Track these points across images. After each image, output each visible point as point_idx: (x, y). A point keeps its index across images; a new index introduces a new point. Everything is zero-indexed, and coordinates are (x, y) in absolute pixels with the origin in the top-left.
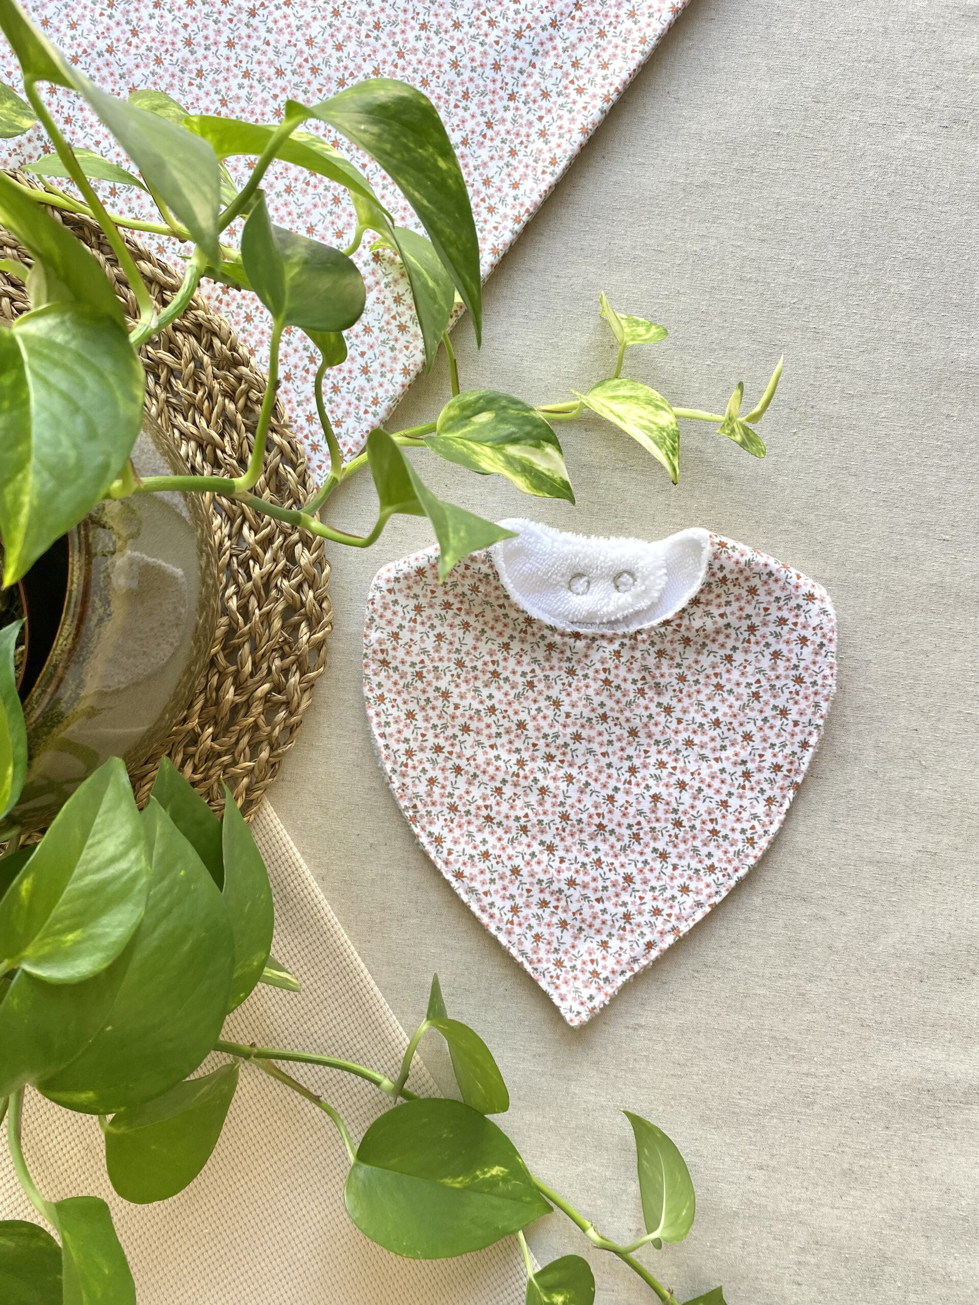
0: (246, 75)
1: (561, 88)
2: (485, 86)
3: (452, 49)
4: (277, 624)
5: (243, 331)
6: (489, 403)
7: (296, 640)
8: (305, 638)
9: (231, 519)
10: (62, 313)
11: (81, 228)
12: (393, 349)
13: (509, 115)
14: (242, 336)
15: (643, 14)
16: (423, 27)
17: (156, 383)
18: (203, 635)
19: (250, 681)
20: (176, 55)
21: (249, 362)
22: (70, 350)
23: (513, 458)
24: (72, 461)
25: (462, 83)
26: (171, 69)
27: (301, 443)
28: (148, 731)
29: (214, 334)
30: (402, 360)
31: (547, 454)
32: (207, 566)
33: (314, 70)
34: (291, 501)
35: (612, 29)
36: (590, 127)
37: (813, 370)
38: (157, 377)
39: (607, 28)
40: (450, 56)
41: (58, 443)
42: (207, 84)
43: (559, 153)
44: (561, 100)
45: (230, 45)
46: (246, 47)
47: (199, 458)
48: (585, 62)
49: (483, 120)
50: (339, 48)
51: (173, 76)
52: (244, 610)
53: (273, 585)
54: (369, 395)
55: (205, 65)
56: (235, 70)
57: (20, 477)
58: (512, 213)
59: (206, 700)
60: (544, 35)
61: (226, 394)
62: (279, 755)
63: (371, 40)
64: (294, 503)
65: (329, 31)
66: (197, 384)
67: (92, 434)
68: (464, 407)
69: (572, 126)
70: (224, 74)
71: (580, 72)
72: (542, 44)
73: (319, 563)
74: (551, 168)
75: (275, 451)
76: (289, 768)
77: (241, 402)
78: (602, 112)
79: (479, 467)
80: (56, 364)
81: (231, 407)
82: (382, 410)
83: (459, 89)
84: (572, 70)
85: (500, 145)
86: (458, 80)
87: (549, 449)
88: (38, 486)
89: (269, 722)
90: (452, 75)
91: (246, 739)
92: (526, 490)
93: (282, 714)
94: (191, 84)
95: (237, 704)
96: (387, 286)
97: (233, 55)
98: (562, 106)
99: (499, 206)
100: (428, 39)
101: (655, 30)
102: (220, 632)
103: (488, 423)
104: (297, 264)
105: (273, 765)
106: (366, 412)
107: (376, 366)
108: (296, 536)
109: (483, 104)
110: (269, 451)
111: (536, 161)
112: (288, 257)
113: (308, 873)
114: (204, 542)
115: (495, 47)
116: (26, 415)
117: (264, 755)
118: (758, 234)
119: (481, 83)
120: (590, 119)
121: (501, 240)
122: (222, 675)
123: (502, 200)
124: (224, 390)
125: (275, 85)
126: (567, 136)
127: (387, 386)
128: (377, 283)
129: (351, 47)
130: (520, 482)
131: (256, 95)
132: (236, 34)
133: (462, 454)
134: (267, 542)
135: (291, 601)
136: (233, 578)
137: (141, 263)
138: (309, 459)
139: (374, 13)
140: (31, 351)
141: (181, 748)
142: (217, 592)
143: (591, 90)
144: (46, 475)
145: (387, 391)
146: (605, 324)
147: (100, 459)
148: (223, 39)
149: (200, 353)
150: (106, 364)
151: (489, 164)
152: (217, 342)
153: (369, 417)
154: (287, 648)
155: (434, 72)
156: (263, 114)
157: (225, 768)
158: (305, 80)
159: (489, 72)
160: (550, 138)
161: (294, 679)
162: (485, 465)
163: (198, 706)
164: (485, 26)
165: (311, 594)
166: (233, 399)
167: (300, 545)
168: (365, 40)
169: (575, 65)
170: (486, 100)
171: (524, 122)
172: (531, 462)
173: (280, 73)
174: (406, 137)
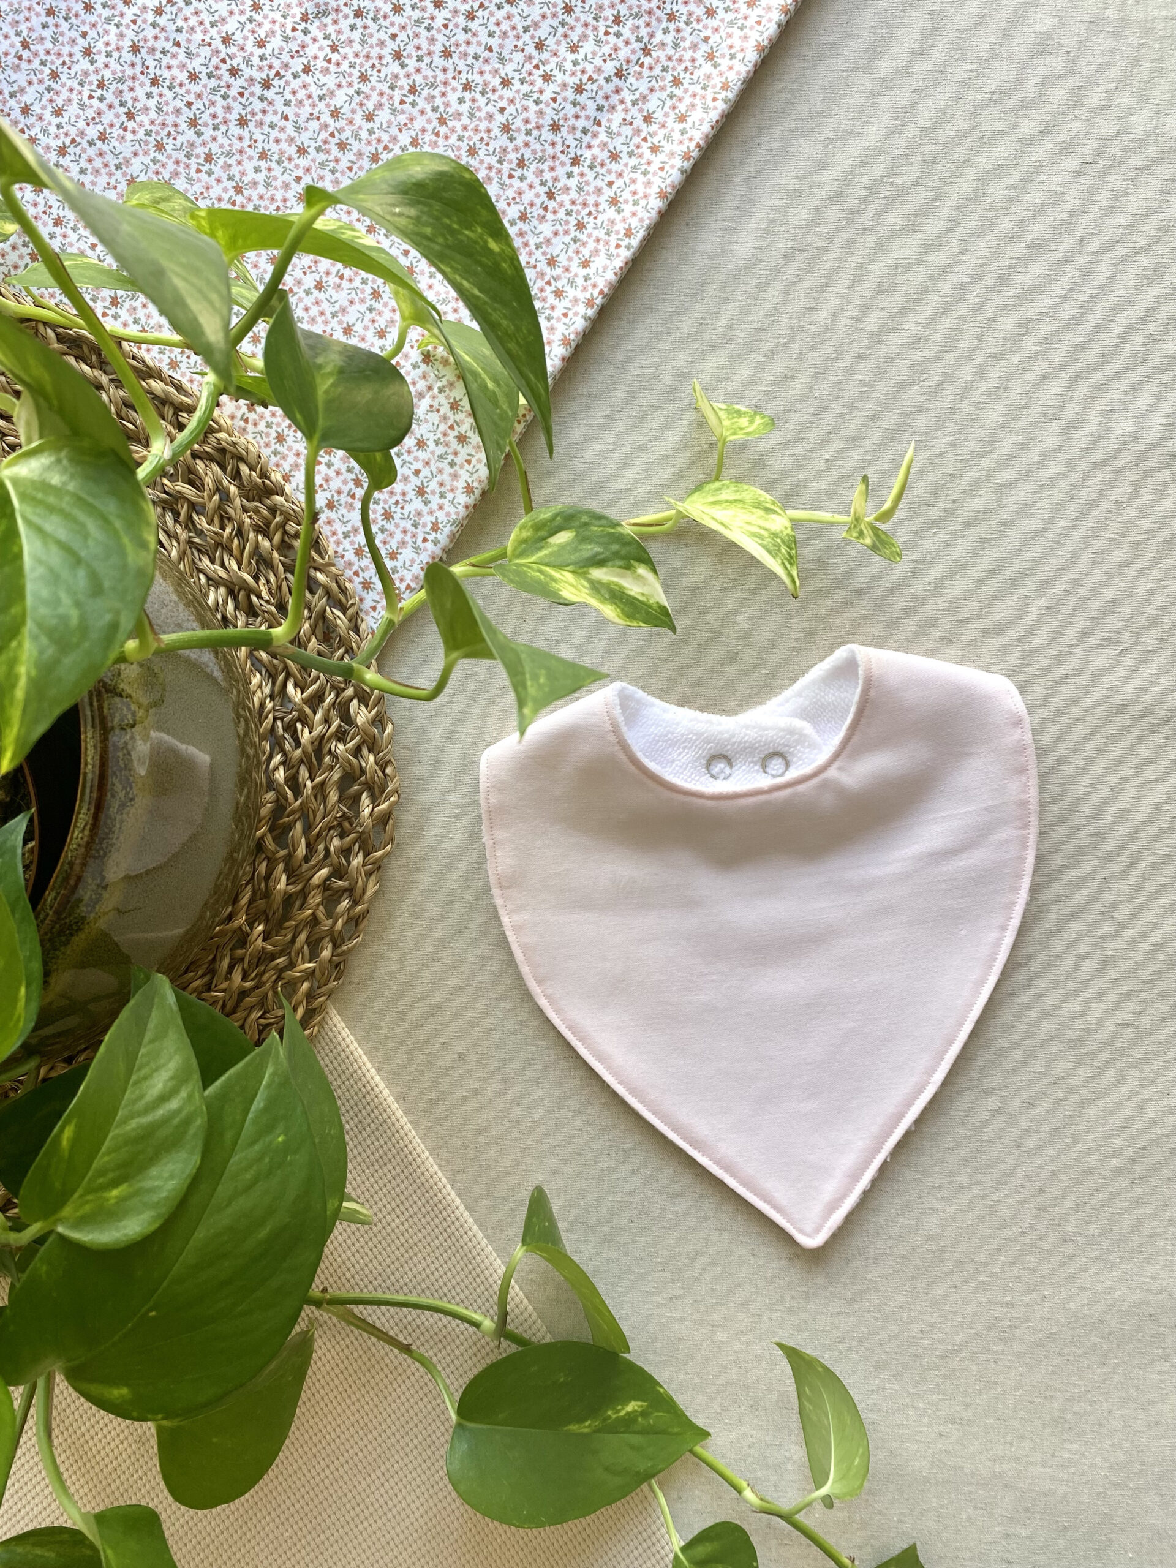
0: (263, 156)
1: (632, 147)
2: (543, 151)
3: (502, 110)
4: (333, 796)
5: (275, 453)
6: (567, 520)
7: (357, 814)
8: (367, 811)
9: (272, 676)
10: (57, 449)
11: (80, 347)
12: (452, 464)
13: (573, 183)
14: (274, 459)
15: (723, 56)
16: (467, 87)
17: (176, 521)
18: (245, 815)
19: (305, 867)
20: (180, 139)
21: (283, 490)
22: (68, 492)
23: (599, 582)
24: (74, 621)
25: (516, 149)
26: (175, 155)
27: (351, 581)
28: (186, 933)
29: (241, 459)
30: (464, 475)
31: (639, 576)
32: (246, 733)
33: (342, 146)
34: (342, 651)
35: (688, 75)
36: (669, 190)
37: (951, 457)
38: (176, 514)
39: (682, 75)
40: (500, 119)
41: (56, 602)
42: (217, 170)
43: (634, 222)
44: (633, 161)
45: (243, 122)
46: (261, 124)
47: (231, 607)
48: (659, 115)
49: (542, 190)
50: (369, 118)
51: (178, 162)
52: (293, 782)
53: (326, 750)
54: (428, 519)
55: (214, 147)
56: (250, 152)
57: (14, 644)
58: (583, 296)
59: (254, 892)
60: (609, 88)
61: (258, 530)
62: (344, 953)
63: (407, 107)
64: (346, 652)
65: (357, 99)
66: (224, 519)
67: (97, 589)
68: (538, 527)
69: (648, 191)
70: (237, 157)
71: (654, 128)
72: (607, 98)
73: (379, 721)
74: (627, 241)
75: (320, 592)
76: (356, 967)
77: (277, 538)
78: (683, 171)
79: (560, 597)
80: (51, 509)
81: (265, 544)
82: (443, 537)
83: (513, 156)
84: (644, 126)
85: (565, 218)
86: (511, 147)
87: (642, 570)
88: (35, 653)
89: (330, 914)
90: (503, 141)
91: (303, 936)
92: (617, 620)
93: (345, 904)
94: (198, 171)
95: (291, 895)
96: (441, 390)
97: (246, 134)
98: (634, 168)
99: (567, 288)
100: (473, 100)
101: (738, 73)
102: (265, 811)
103: (567, 544)
104: (331, 374)
105: (338, 965)
106: (425, 540)
107: (433, 485)
108: (350, 691)
109: (542, 171)
110: (312, 592)
111: (608, 234)
112: (320, 367)
113: (386, 1092)
114: (241, 703)
115: (553, 104)
116: (19, 571)
117: (326, 953)
118: (875, 302)
119: (538, 147)
120: (668, 181)
121: (572, 329)
122: (272, 863)
123: (571, 282)
124: (257, 525)
125: (297, 166)
126: (643, 203)
127: (448, 508)
128: (430, 388)
129: (384, 116)
130: (609, 611)
131: (275, 178)
132: (249, 109)
133: (539, 582)
134: (316, 700)
135: (348, 769)
136: (278, 745)
137: (152, 382)
138: (361, 600)
139: (408, 76)
140: (23, 497)
141: (227, 951)
142: (259, 763)
143: (667, 147)
144: (44, 640)
145: (448, 514)
146: (700, 420)
147: (108, 617)
148: (234, 116)
149: (225, 483)
150: (110, 507)
151: (553, 241)
152: (244, 469)
153: (429, 545)
154: (346, 824)
155: (482, 139)
156: (285, 201)
157: (281, 971)
158: (331, 158)
159: (547, 135)
160: (623, 206)
161: (357, 861)
162: (568, 594)
163: (244, 901)
164: (539, 82)
165: (371, 758)
166: (267, 535)
167: (355, 701)
168: (399, 107)
169: (648, 119)
170: (545, 167)
171: (591, 189)
172: (621, 587)
173: (302, 151)
174: (448, 217)
